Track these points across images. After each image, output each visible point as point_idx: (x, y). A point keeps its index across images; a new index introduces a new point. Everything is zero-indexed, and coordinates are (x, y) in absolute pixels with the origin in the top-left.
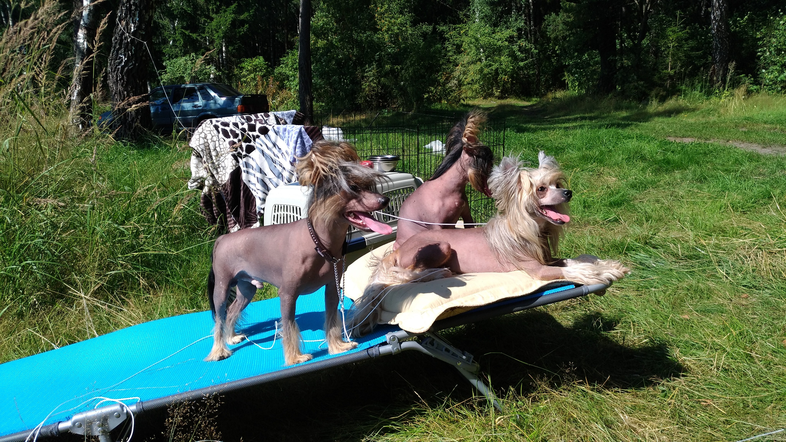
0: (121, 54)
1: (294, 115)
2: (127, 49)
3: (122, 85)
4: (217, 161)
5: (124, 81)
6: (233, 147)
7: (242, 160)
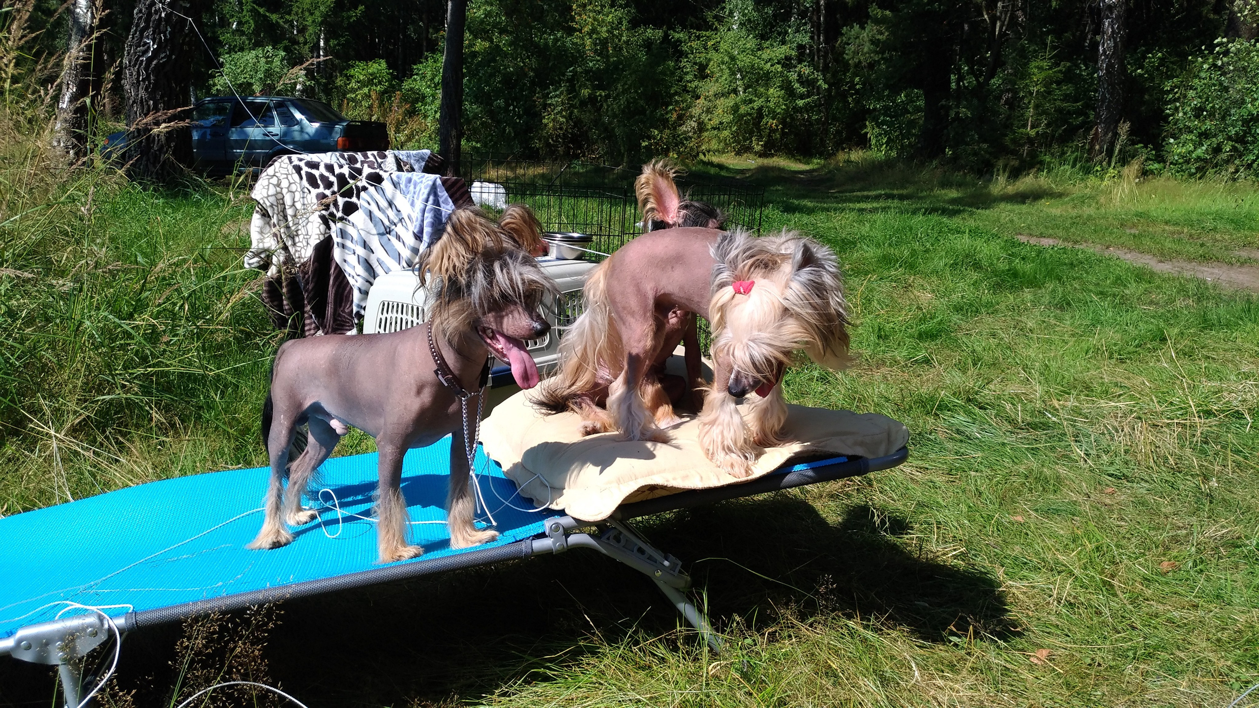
0: (148, 37)
1: (427, 157)
2: (157, 30)
3: (146, 90)
4: (294, 224)
5: (150, 83)
6: (325, 205)
7: (336, 225)
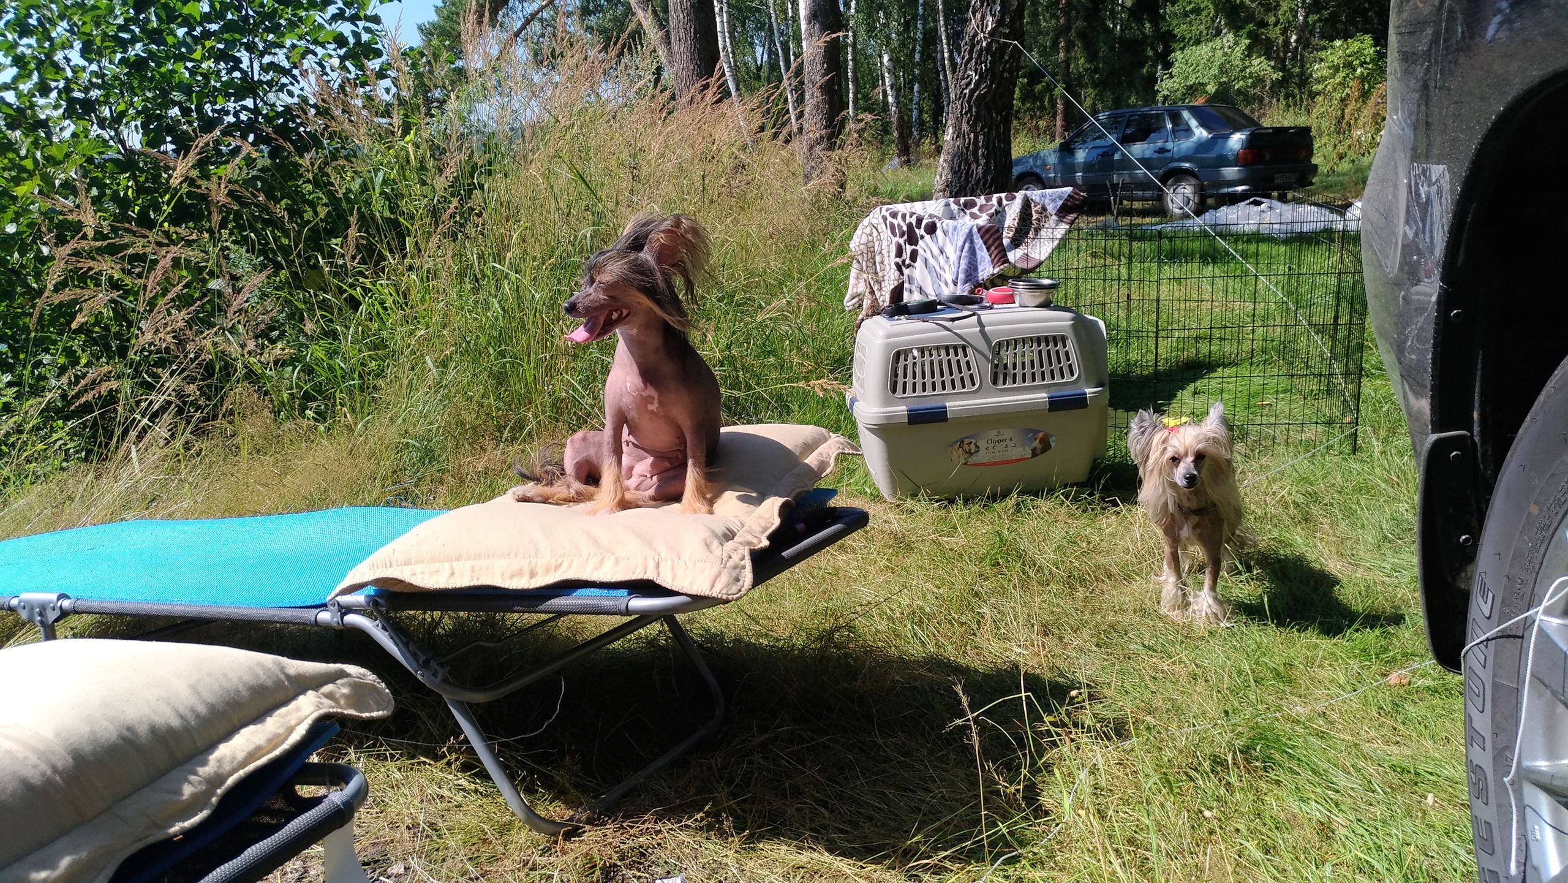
0: (971, 69)
1: (1066, 196)
2: (979, 61)
3: (968, 122)
4: (880, 270)
5: (971, 115)
6: (899, 252)
7: (906, 271)
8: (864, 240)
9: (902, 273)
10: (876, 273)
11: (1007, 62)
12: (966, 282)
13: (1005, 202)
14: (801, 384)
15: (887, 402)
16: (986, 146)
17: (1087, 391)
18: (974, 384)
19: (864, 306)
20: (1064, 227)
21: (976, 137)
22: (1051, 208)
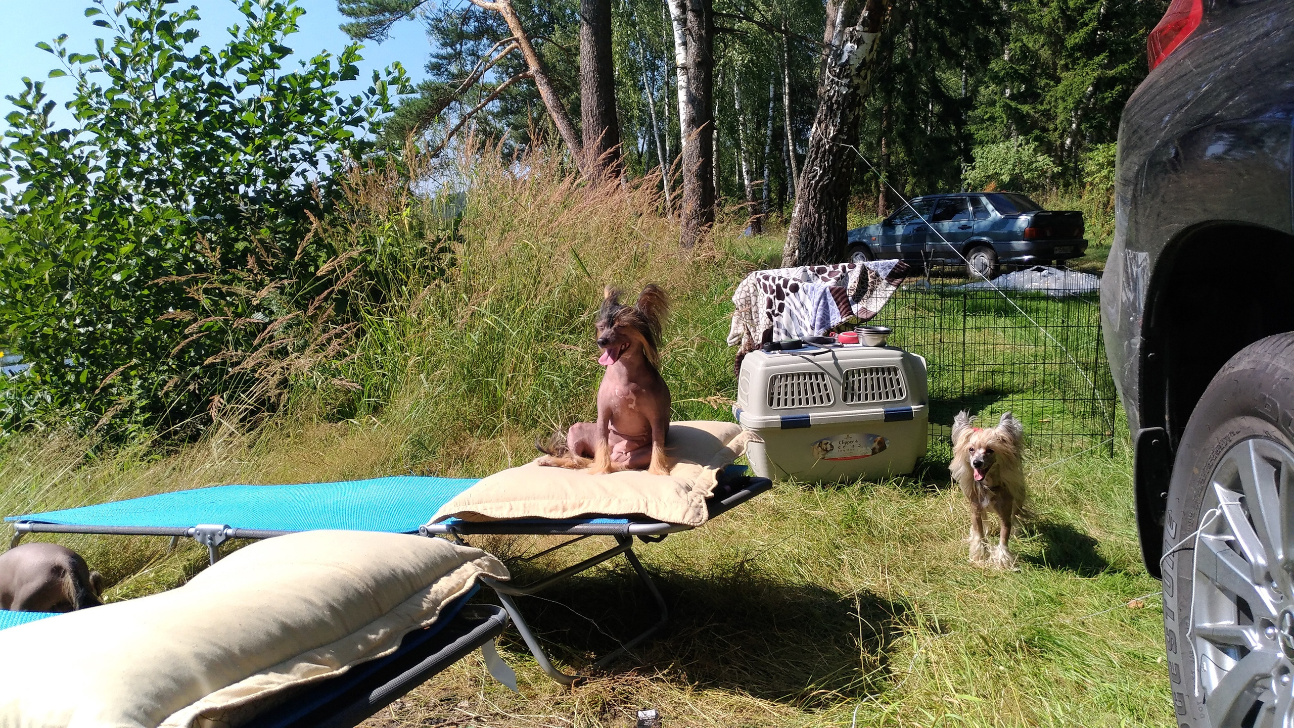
0: (816, 166)
1: (893, 265)
2: (823, 159)
3: (814, 206)
5: (816, 200)
6: (770, 304)
7: (775, 319)
8: (743, 295)
9: (772, 320)
10: (752, 319)
11: (844, 161)
12: (821, 328)
13: (848, 270)
14: (700, 400)
15: (766, 412)
16: (827, 223)
17: (913, 407)
18: (829, 401)
19: (743, 343)
20: (892, 288)
21: (820, 217)
22: (882, 274)
